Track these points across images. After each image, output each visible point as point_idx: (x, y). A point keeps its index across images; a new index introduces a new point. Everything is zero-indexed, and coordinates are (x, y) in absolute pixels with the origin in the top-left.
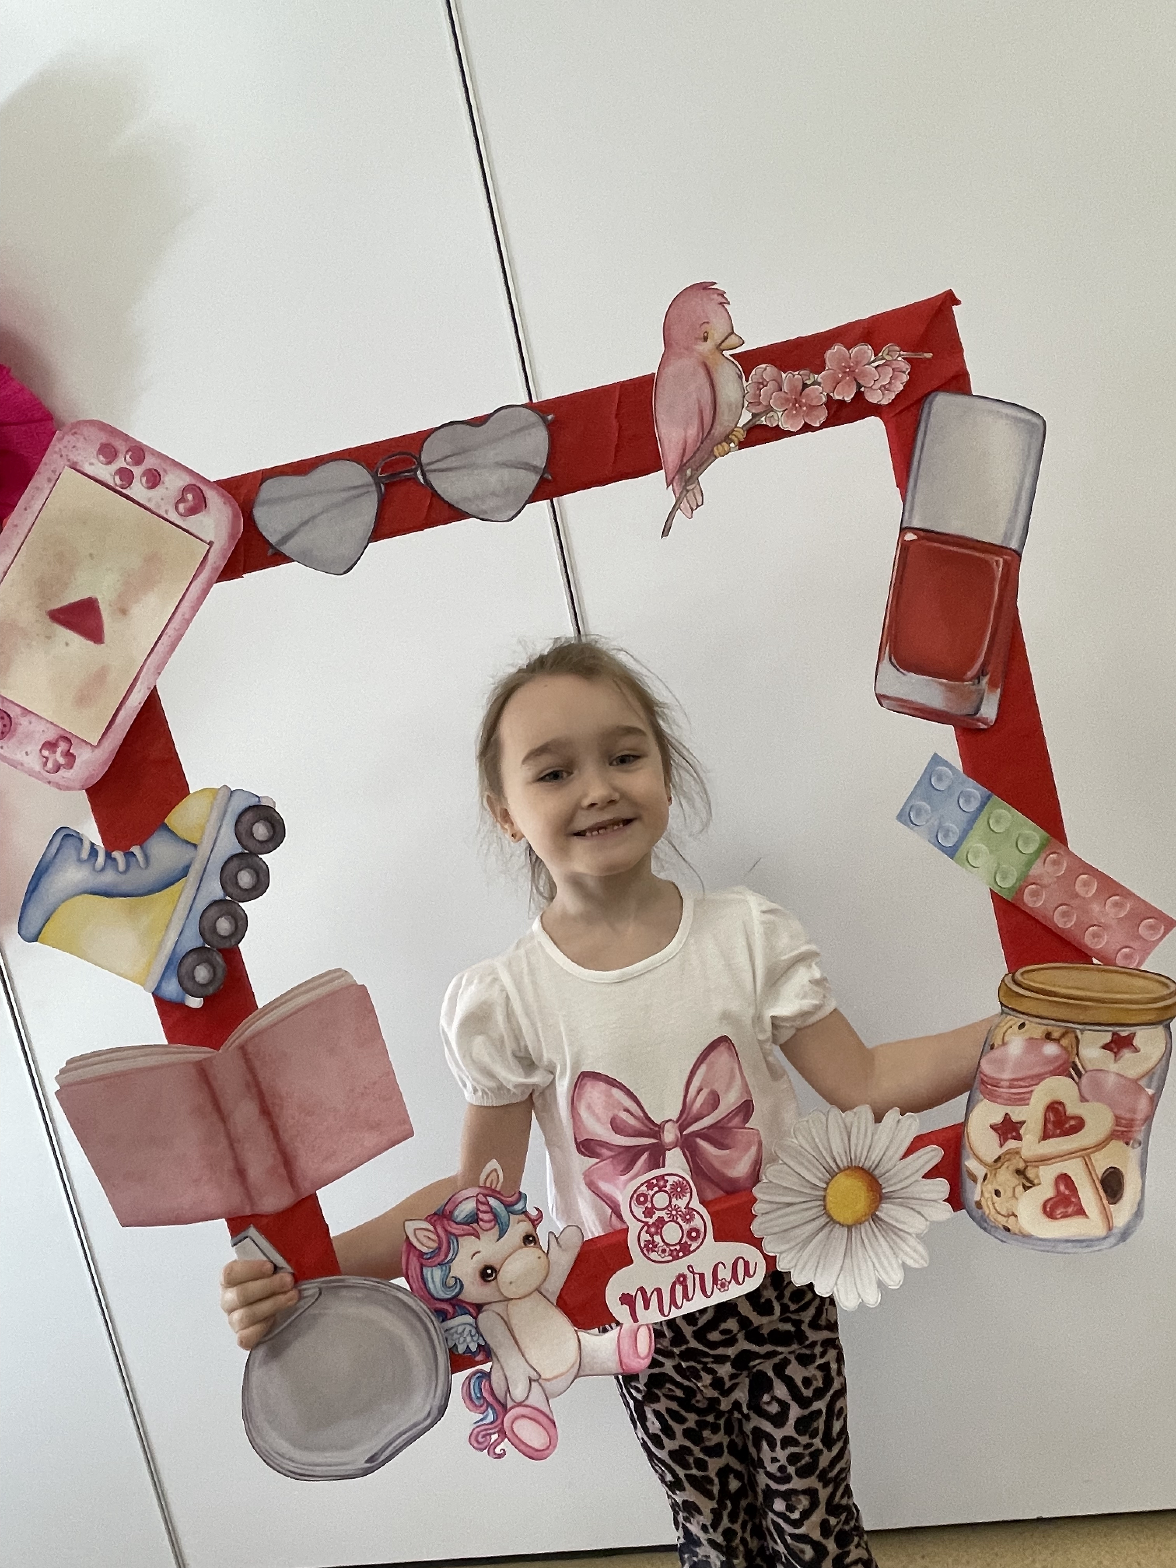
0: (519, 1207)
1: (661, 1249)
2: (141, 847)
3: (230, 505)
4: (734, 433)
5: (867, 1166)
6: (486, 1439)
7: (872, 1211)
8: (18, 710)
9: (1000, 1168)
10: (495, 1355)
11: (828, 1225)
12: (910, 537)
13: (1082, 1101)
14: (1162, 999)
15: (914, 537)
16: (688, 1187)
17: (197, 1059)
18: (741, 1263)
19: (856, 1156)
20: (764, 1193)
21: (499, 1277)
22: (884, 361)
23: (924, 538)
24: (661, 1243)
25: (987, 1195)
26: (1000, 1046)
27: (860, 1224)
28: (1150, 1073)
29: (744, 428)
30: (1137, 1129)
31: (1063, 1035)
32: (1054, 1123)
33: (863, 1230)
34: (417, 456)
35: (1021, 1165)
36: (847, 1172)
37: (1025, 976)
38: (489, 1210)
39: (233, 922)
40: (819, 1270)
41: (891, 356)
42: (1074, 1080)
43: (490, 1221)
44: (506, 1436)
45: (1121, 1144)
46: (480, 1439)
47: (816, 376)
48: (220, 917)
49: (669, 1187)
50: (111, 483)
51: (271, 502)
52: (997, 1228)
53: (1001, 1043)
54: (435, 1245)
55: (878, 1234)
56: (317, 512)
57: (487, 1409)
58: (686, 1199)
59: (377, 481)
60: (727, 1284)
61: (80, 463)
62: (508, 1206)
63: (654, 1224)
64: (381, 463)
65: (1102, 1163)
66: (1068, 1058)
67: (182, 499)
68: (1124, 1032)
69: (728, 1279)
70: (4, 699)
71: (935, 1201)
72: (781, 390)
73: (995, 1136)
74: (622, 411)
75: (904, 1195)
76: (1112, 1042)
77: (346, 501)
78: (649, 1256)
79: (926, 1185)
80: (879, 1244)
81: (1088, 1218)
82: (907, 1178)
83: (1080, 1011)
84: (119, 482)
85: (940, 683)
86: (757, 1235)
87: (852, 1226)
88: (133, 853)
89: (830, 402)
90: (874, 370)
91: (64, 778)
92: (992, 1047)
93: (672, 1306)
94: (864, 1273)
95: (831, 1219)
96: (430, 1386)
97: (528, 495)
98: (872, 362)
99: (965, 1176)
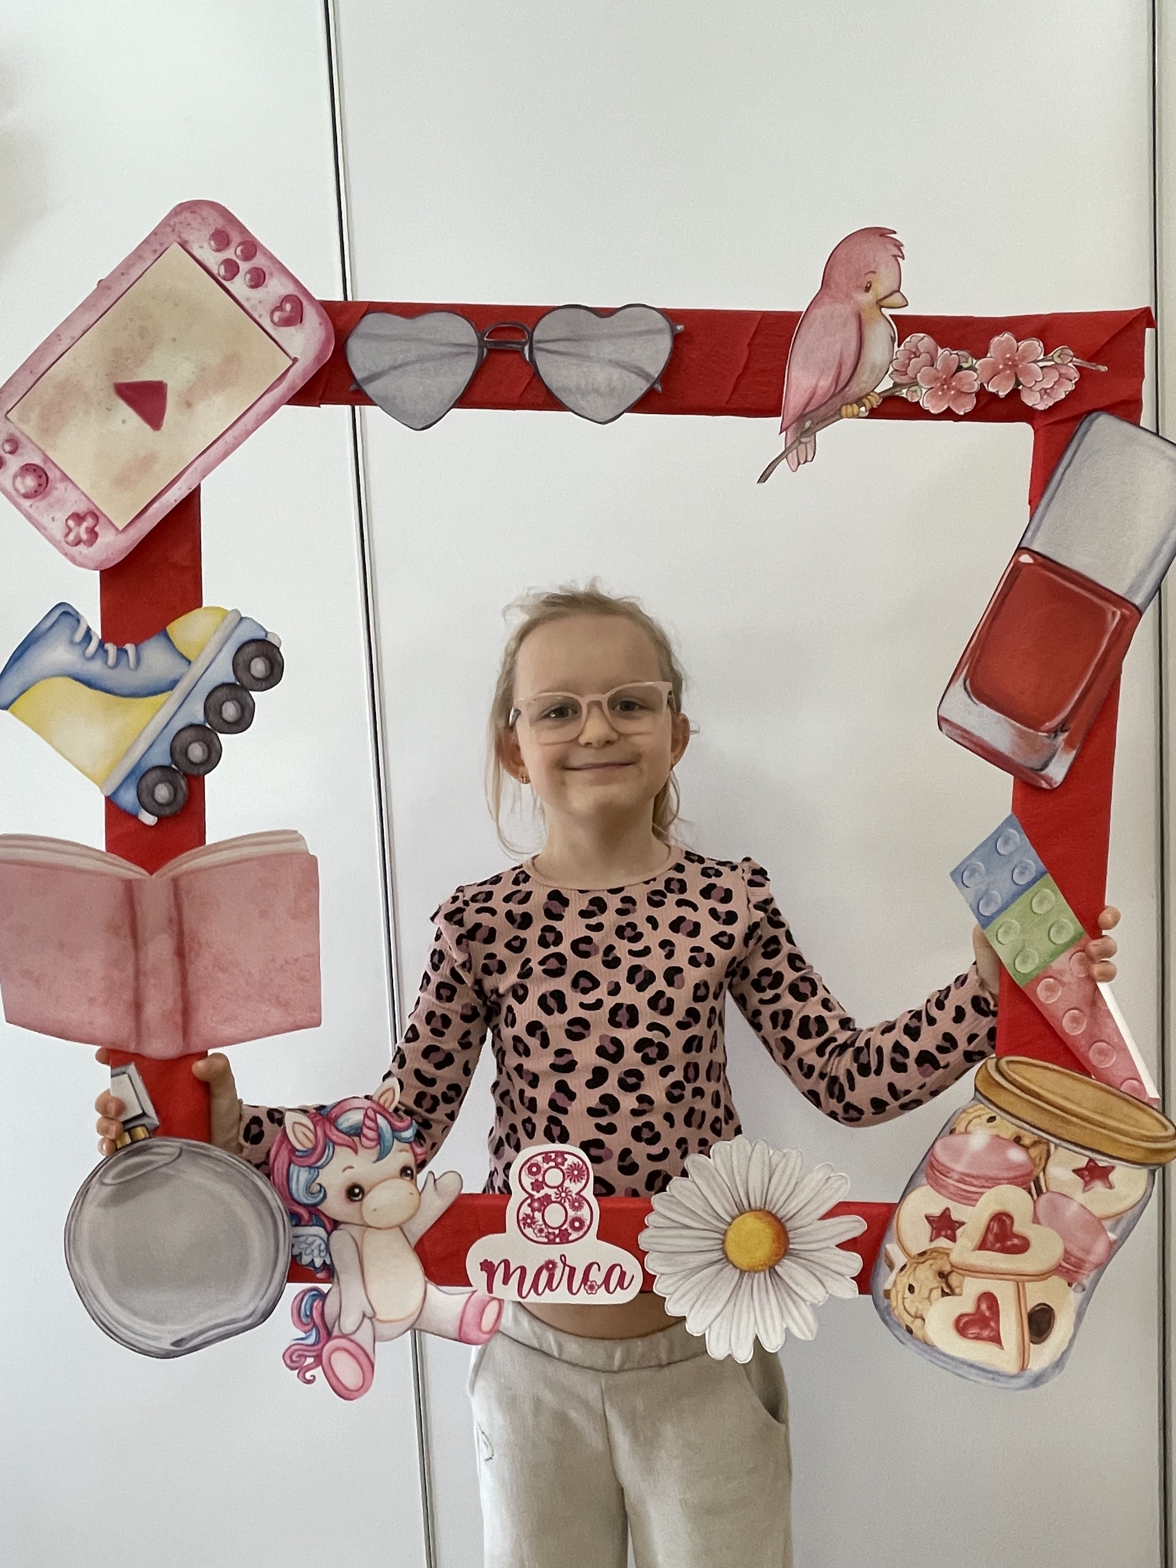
1: (538, 1227)
2: (136, 646)
3: (326, 327)
4: (869, 397)
5: (779, 1215)
7: (772, 1263)
8: (58, 474)
9: (922, 1263)
11: (721, 1262)
12: (1026, 559)
13: (1033, 1222)
14: (1156, 1140)
15: (1031, 561)
17: (128, 877)
18: (617, 1271)
19: (771, 1201)
20: (663, 1206)
22: (1053, 363)
23: (1040, 565)
24: (541, 1222)
25: (899, 1287)
26: (963, 1133)
27: (755, 1272)
28: (1117, 1217)
30: (1086, 1273)
31: (1035, 1144)
32: (996, 1235)
33: (755, 1282)
34: (530, 329)
35: (947, 1268)
36: (760, 1214)
37: (1012, 1066)
39: (206, 750)
40: (697, 1306)
41: (1062, 360)
42: (1032, 1196)
45: (1064, 1282)
46: (294, 1358)
47: (975, 361)
48: (195, 741)
49: (566, 1166)
50: (215, 270)
51: (368, 337)
52: (899, 1325)
53: (962, 1130)
55: (771, 1289)
56: (412, 359)
58: (580, 1185)
59: (481, 345)
60: (597, 1287)
61: (190, 243)
62: (394, 1129)
63: (539, 1198)
64: (490, 327)
65: (1036, 1294)
66: (1032, 1171)
67: (280, 308)
68: (1102, 1162)
69: (599, 1283)
70: (47, 459)
71: (842, 1275)
72: (933, 365)
73: (927, 1228)
74: (757, 341)
75: (811, 1258)
76: (1086, 1168)
77: (443, 356)
78: (525, 1231)
79: (838, 1255)
80: (769, 1300)
81: (1002, 1348)
82: (820, 1241)
83: (1061, 1124)
84: (222, 271)
85: (1012, 726)
86: (643, 1247)
87: (745, 1271)
88: (126, 651)
89: (982, 393)
90: (1039, 370)
91: (81, 553)
92: (952, 1132)
93: (532, 1291)
94: (743, 1323)
95: (727, 1257)
96: (261, 1285)
97: (632, 401)
98: (1039, 361)
99: (882, 1259)
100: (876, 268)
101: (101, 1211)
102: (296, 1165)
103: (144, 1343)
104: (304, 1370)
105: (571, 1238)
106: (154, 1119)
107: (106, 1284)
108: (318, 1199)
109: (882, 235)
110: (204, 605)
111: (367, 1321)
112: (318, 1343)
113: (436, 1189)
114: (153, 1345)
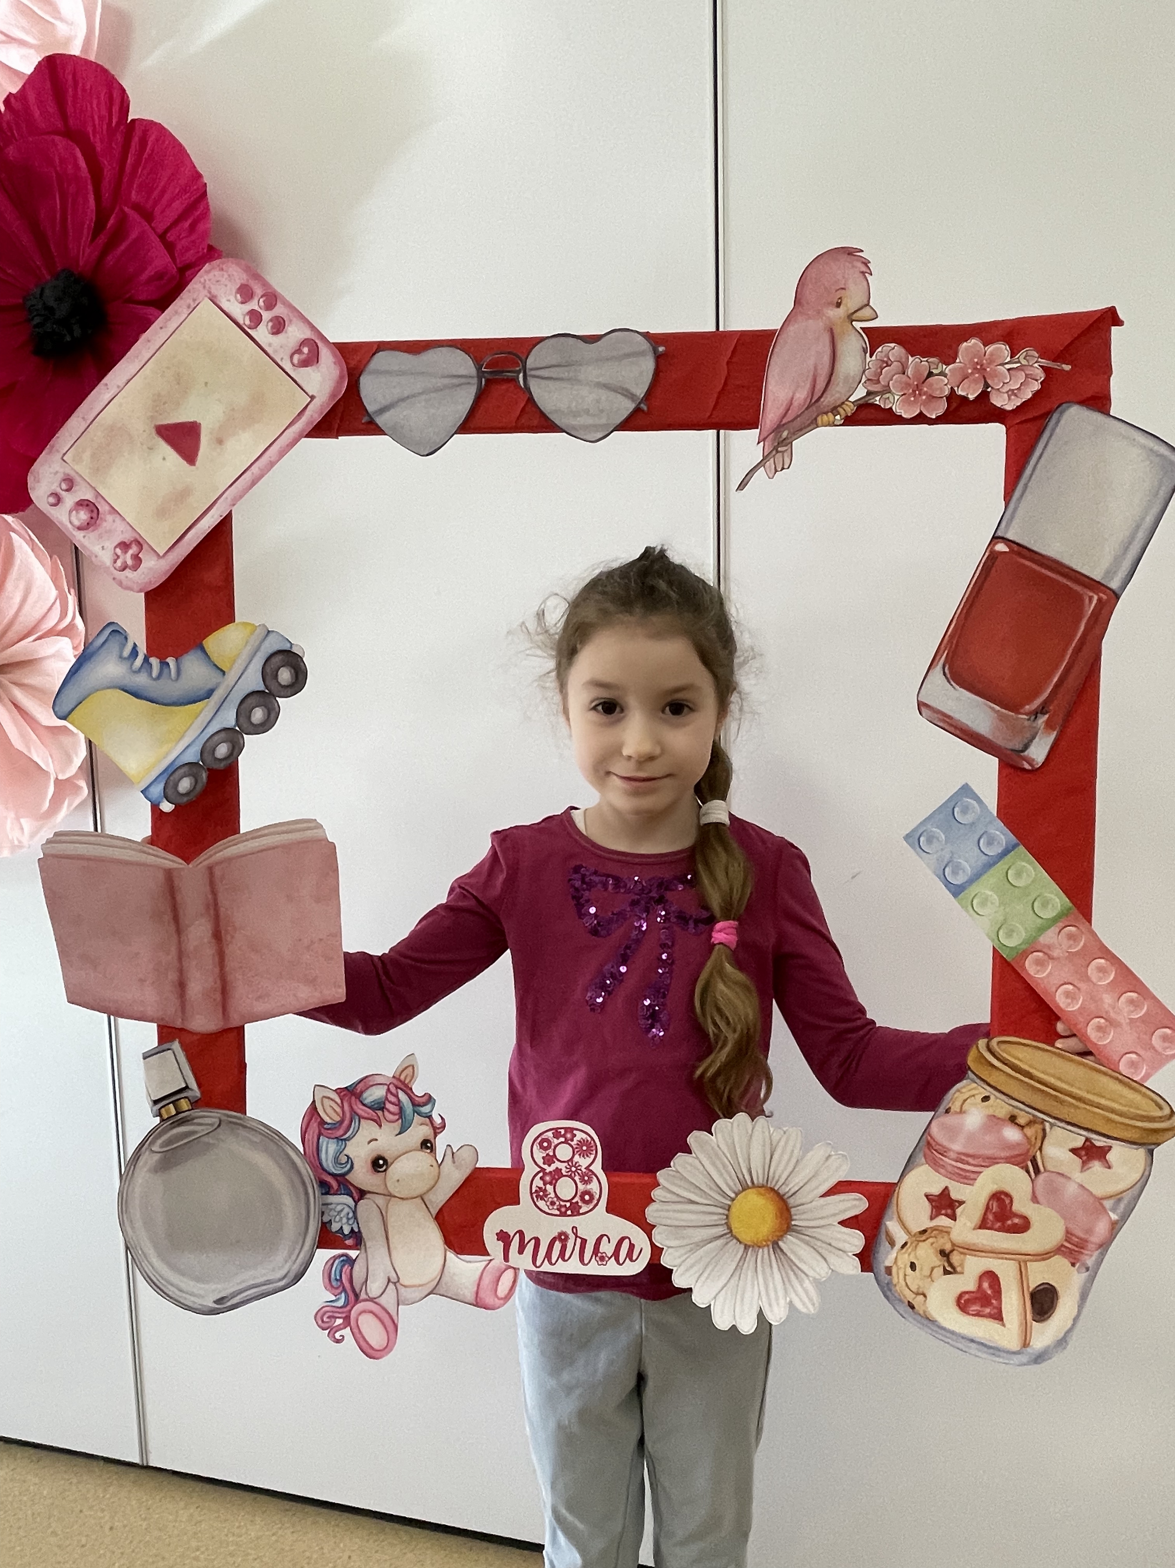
0: (425, 1109)
1: (550, 1200)
2: (177, 659)
3: (340, 365)
5: (781, 1192)
6: (331, 1321)
7: (775, 1238)
8: (107, 508)
9: (924, 1241)
10: (365, 1245)
11: (725, 1237)
12: (1000, 547)
13: (1033, 1202)
14: (1152, 1119)
15: (1005, 549)
16: (594, 1148)
17: (166, 867)
18: (626, 1243)
19: (773, 1177)
20: (667, 1181)
21: (388, 1171)
22: (1019, 365)
23: (1016, 553)
24: (553, 1195)
25: (899, 1263)
26: (956, 1113)
27: (759, 1247)
28: (1117, 1197)
29: (855, 404)
30: (1089, 1252)
31: (1030, 1123)
32: (995, 1214)
33: (760, 1255)
34: (524, 358)
35: (948, 1247)
36: (762, 1190)
37: (1003, 1046)
38: (397, 1103)
39: (231, 746)
40: (703, 1278)
41: (1028, 361)
42: (1030, 1176)
44: (349, 1324)
45: (1066, 1263)
46: (325, 1319)
47: (944, 367)
48: (223, 742)
49: (575, 1142)
50: (241, 322)
51: (378, 372)
52: (900, 1301)
53: (958, 1110)
54: (338, 1119)
55: (774, 1263)
56: (417, 391)
57: (341, 1293)
58: (589, 1160)
59: (480, 375)
61: (219, 298)
62: (415, 1104)
63: (550, 1172)
64: (488, 359)
65: (1038, 1275)
66: (1028, 1151)
67: (298, 351)
68: (1100, 1142)
69: (609, 1254)
70: (98, 495)
71: (844, 1252)
72: (904, 373)
73: (927, 1206)
74: (734, 360)
75: (814, 1235)
76: (1083, 1148)
77: (446, 387)
78: (537, 1203)
79: (840, 1232)
80: (772, 1274)
81: (1004, 1325)
82: (822, 1218)
83: (1054, 1103)
84: (248, 322)
85: (993, 709)
86: (650, 1220)
87: (749, 1246)
88: (168, 664)
89: (952, 397)
90: (1006, 372)
91: (127, 577)
92: (947, 1110)
93: (546, 1259)
94: (748, 1295)
95: (731, 1231)
96: (294, 1250)
97: (619, 422)
98: (1007, 363)
99: (883, 1236)
100: (845, 284)
101: (151, 1175)
103: (189, 1300)
105: (581, 1211)
106: (196, 1092)
107: (156, 1247)
108: (346, 1169)
110: (236, 620)
111: (391, 1286)
113: (454, 1162)
114: (198, 1302)
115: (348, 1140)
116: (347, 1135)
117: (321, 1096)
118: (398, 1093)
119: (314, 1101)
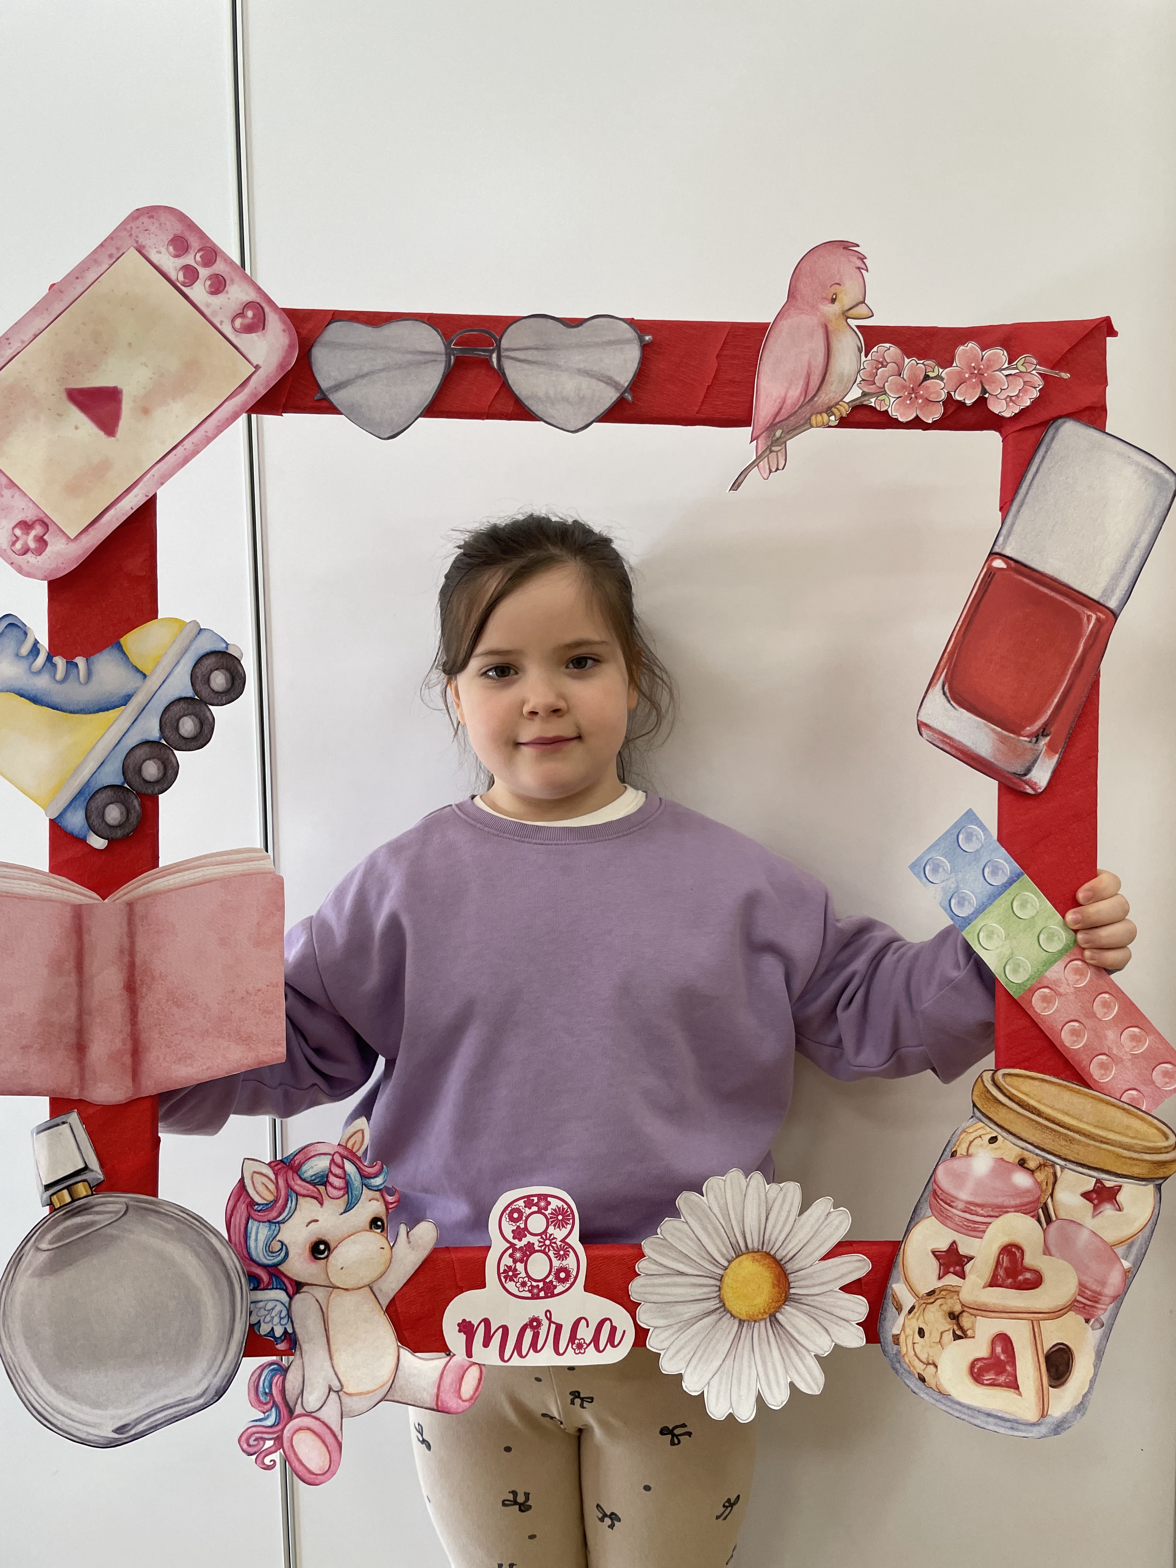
1: (521, 1280)
2: (88, 659)
3: (289, 333)
4: (837, 406)
5: (778, 1257)
6: (259, 1443)
7: (772, 1310)
8: (4, 480)
9: (932, 1303)
11: (718, 1311)
12: (998, 563)
13: (1044, 1254)
14: (1158, 1151)
15: (1004, 566)
16: (571, 1217)
17: (78, 902)
18: (607, 1327)
19: (770, 1240)
20: (653, 1250)
21: (330, 1258)
22: (1018, 371)
23: (1013, 569)
24: (523, 1274)
25: (908, 1331)
26: (963, 1156)
27: (755, 1321)
28: (1129, 1241)
29: (850, 404)
30: (1104, 1306)
31: (1040, 1167)
32: (1006, 1269)
33: (756, 1332)
34: (498, 337)
35: (958, 1308)
36: (757, 1256)
37: (1010, 1080)
38: (343, 1176)
39: (162, 768)
40: (693, 1362)
41: (1026, 368)
42: (1041, 1224)
43: (339, 1189)
44: (282, 1447)
45: (1081, 1319)
46: (252, 1442)
47: (941, 370)
48: (149, 759)
49: (549, 1211)
50: (173, 276)
51: (333, 345)
52: (910, 1373)
53: (965, 1153)
54: (270, 1198)
55: (772, 1339)
56: (378, 368)
58: (565, 1231)
59: (449, 352)
60: (585, 1346)
61: (147, 248)
62: (364, 1176)
63: (521, 1247)
64: (458, 335)
65: (1052, 1335)
66: (1039, 1198)
67: (241, 314)
68: (1109, 1182)
69: (588, 1342)
71: (847, 1321)
72: (900, 375)
73: (935, 1263)
74: (725, 352)
75: (812, 1304)
76: (1094, 1190)
77: (410, 364)
78: (505, 1285)
79: (842, 1299)
80: (771, 1351)
81: (1020, 1394)
82: (823, 1283)
83: (1064, 1143)
84: (181, 277)
85: (993, 730)
86: (634, 1297)
87: (744, 1321)
88: (76, 665)
89: (949, 401)
90: (1004, 377)
91: (29, 563)
92: (953, 1154)
93: (515, 1352)
94: (744, 1378)
95: (724, 1305)
96: (215, 1359)
97: (602, 411)
98: (1004, 369)
99: (889, 1301)
101: (36, 1281)
102: (256, 1220)
103: (82, 1431)
104: (263, 1454)
105: (556, 1292)
106: (97, 1173)
107: (40, 1367)
108: (279, 1258)
109: (846, 248)
110: (160, 617)
111: (333, 1395)
112: (278, 1423)
113: (409, 1243)
114: (95, 1433)
115: (284, 1223)
116: (280, 1218)
117: (251, 1172)
118: (343, 1163)
119: (242, 1180)
